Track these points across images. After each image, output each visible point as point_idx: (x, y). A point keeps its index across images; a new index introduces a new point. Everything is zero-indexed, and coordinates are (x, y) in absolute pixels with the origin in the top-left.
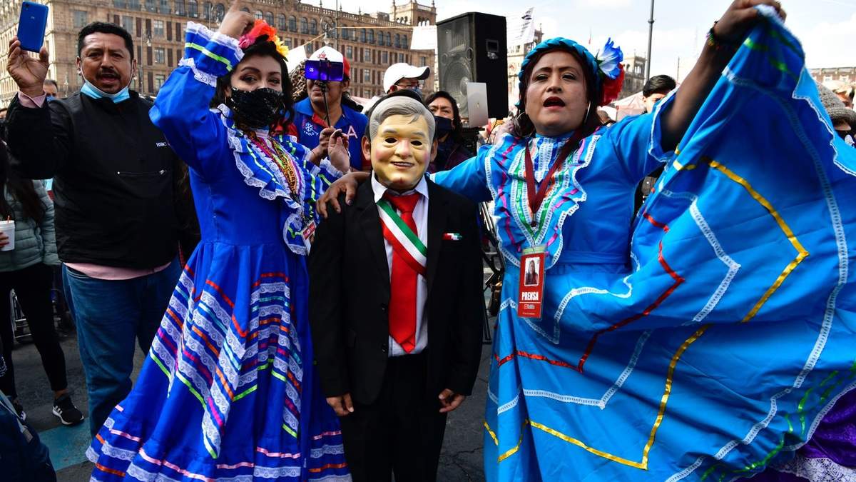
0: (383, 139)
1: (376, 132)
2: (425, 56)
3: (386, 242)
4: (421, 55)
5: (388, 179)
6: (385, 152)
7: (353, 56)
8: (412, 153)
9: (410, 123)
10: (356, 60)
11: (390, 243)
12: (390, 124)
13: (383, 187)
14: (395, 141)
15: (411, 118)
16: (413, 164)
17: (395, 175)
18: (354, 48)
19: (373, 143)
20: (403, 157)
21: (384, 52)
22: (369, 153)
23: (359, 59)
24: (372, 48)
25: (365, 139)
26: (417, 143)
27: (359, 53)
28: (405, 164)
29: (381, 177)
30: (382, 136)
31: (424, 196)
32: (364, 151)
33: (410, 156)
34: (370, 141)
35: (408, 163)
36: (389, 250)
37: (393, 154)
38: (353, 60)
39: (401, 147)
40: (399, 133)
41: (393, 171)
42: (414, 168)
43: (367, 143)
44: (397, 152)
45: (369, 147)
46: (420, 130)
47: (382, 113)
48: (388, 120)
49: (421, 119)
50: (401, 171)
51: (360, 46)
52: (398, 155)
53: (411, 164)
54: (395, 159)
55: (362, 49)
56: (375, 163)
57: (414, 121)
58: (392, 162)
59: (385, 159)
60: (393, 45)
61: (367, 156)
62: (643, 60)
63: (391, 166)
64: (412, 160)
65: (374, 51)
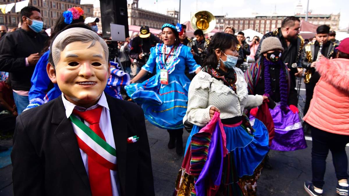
0: (66, 63)
1: (59, 58)
2: (89, 7)
3: (81, 151)
4: (87, 7)
5: (75, 97)
6: (70, 74)
7: (56, 7)
8: (94, 73)
9: (88, 48)
10: (57, 8)
11: (85, 152)
12: (71, 50)
13: (72, 104)
14: (77, 64)
15: (90, 44)
16: (96, 82)
17: (82, 94)
18: (56, 3)
19: (57, 67)
20: (87, 77)
21: (70, 5)
22: (54, 76)
23: (59, 8)
24: (65, 3)
25: (49, 65)
26: (97, 64)
27: (59, 5)
28: (89, 83)
29: (70, 96)
30: (65, 61)
31: (106, 108)
32: (50, 76)
33: (93, 76)
34: (54, 66)
35: (92, 82)
36: (84, 157)
37: (77, 75)
38: (56, 8)
39: (84, 69)
40: (80, 57)
41: (79, 90)
42: (97, 85)
43: (51, 68)
44: (81, 73)
45: (54, 72)
46: (98, 53)
47: (62, 41)
48: (68, 47)
49: (98, 44)
50: (87, 89)
51: (59, 2)
52: (82, 76)
53: (94, 82)
54: (80, 79)
55: (60, 4)
56: (61, 85)
57: (92, 46)
58: (77, 83)
59: (70, 80)
60: (75, 3)
61: (53, 79)
62: (177, 12)
63: (76, 86)
64: (94, 79)
65: (66, 5)
